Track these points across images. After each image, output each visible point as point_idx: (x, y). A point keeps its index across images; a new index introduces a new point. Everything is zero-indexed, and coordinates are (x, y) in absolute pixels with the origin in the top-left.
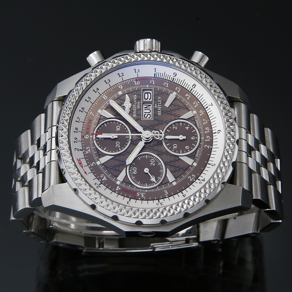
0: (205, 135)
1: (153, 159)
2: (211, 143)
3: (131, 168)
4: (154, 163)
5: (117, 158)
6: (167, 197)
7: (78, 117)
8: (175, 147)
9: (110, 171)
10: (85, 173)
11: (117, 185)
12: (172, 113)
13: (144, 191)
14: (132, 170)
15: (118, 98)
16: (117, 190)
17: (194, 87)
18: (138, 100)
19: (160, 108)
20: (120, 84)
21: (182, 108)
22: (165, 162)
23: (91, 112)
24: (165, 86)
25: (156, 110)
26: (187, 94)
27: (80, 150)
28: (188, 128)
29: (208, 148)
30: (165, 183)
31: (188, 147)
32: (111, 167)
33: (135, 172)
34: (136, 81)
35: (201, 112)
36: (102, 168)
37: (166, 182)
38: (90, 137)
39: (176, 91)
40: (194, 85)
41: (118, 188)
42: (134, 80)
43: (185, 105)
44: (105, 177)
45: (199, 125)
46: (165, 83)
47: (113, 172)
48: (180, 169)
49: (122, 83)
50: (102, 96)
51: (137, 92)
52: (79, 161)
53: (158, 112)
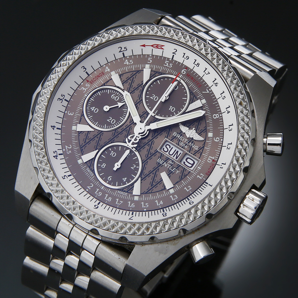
0: (104, 193)
1: (115, 123)
2: (92, 193)
3: (120, 96)
4: (111, 122)
5: (140, 88)
6: (65, 111)
7: (209, 73)
8: (112, 153)
9: (132, 73)
10: (144, 46)
11: (111, 71)
12: (151, 174)
13: (87, 93)
14: (117, 95)
15: (206, 129)
16: (107, 67)
17: (164, 214)
18: (190, 149)
19: (166, 166)
20: (221, 141)
21: (150, 188)
22: (103, 133)
23: (208, 92)
24: (186, 186)
25: (167, 159)
26: (162, 203)
27: (173, 56)
29: (88, 187)
30: (81, 119)
31: (103, 166)
32: (134, 76)
33: (113, 97)
34: (213, 160)
35: (132, 205)
36: (140, 66)
38: (181, 75)
39: (173, 194)
41: (108, 69)
42: (216, 158)
43: (151, 193)
44: (128, 64)
45: (119, 193)
46: (190, 189)
47: (129, 75)
48: (86, 143)
49: (220, 143)
50: (219, 114)
51: (200, 153)
52: (161, 47)
53: (162, 161)
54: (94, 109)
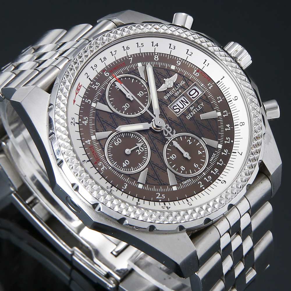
1: (144, 148)
2: (207, 185)
3: (117, 137)
4: (141, 152)
5: (114, 117)
6: (122, 191)
7: (116, 51)
8: (172, 158)
9: (97, 121)
10: (74, 101)
11: (90, 139)
12: (200, 128)
13: (108, 166)
14: (116, 139)
15: (167, 70)
16: (86, 142)
17: (241, 124)
18: (183, 88)
19: (195, 113)
20: (181, 60)
21: (213, 132)
22: (151, 161)
23: (132, 58)
24: (217, 100)
25: (189, 111)
26: (229, 125)
27: (89, 78)
28: (201, 153)
29: (201, 186)
31: (183, 169)
32: (101, 119)
33: (117, 144)
34: (198, 71)
35: (225, 151)
36: (92, 111)
37: (134, 177)
38: (110, 77)
39: (222, 114)
40: (242, 123)
41: (88, 142)
42: (196, 68)
43: (217, 132)
44: (87, 122)
45: (212, 161)
46: (220, 98)
47: (98, 124)
48: (158, 179)
49: (183, 61)
50: (155, 55)
51: (188, 81)
52: (79, 86)
53: (189, 115)
54: (125, 164)
